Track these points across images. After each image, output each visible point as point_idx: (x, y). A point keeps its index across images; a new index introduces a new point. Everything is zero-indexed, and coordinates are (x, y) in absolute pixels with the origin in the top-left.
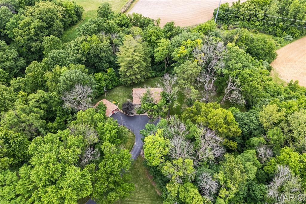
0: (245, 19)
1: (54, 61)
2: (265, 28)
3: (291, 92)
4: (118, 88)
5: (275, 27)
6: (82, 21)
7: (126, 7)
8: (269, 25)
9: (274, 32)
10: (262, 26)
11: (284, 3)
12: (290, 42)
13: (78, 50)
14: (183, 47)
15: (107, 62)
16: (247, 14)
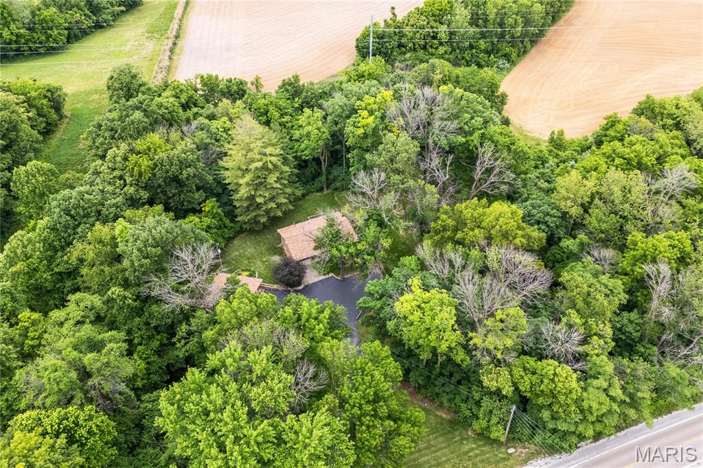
0: (417, 46)
1: (73, 217)
2: (457, 57)
3: (560, 153)
4: (236, 242)
5: (474, 51)
6: (68, 120)
7: (164, 69)
8: (463, 50)
9: (474, 60)
10: (451, 53)
11: (473, 5)
12: (508, 72)
13: (121, 178)
14: (365, 113)
15: (198, 189)
16: (418, 35)
